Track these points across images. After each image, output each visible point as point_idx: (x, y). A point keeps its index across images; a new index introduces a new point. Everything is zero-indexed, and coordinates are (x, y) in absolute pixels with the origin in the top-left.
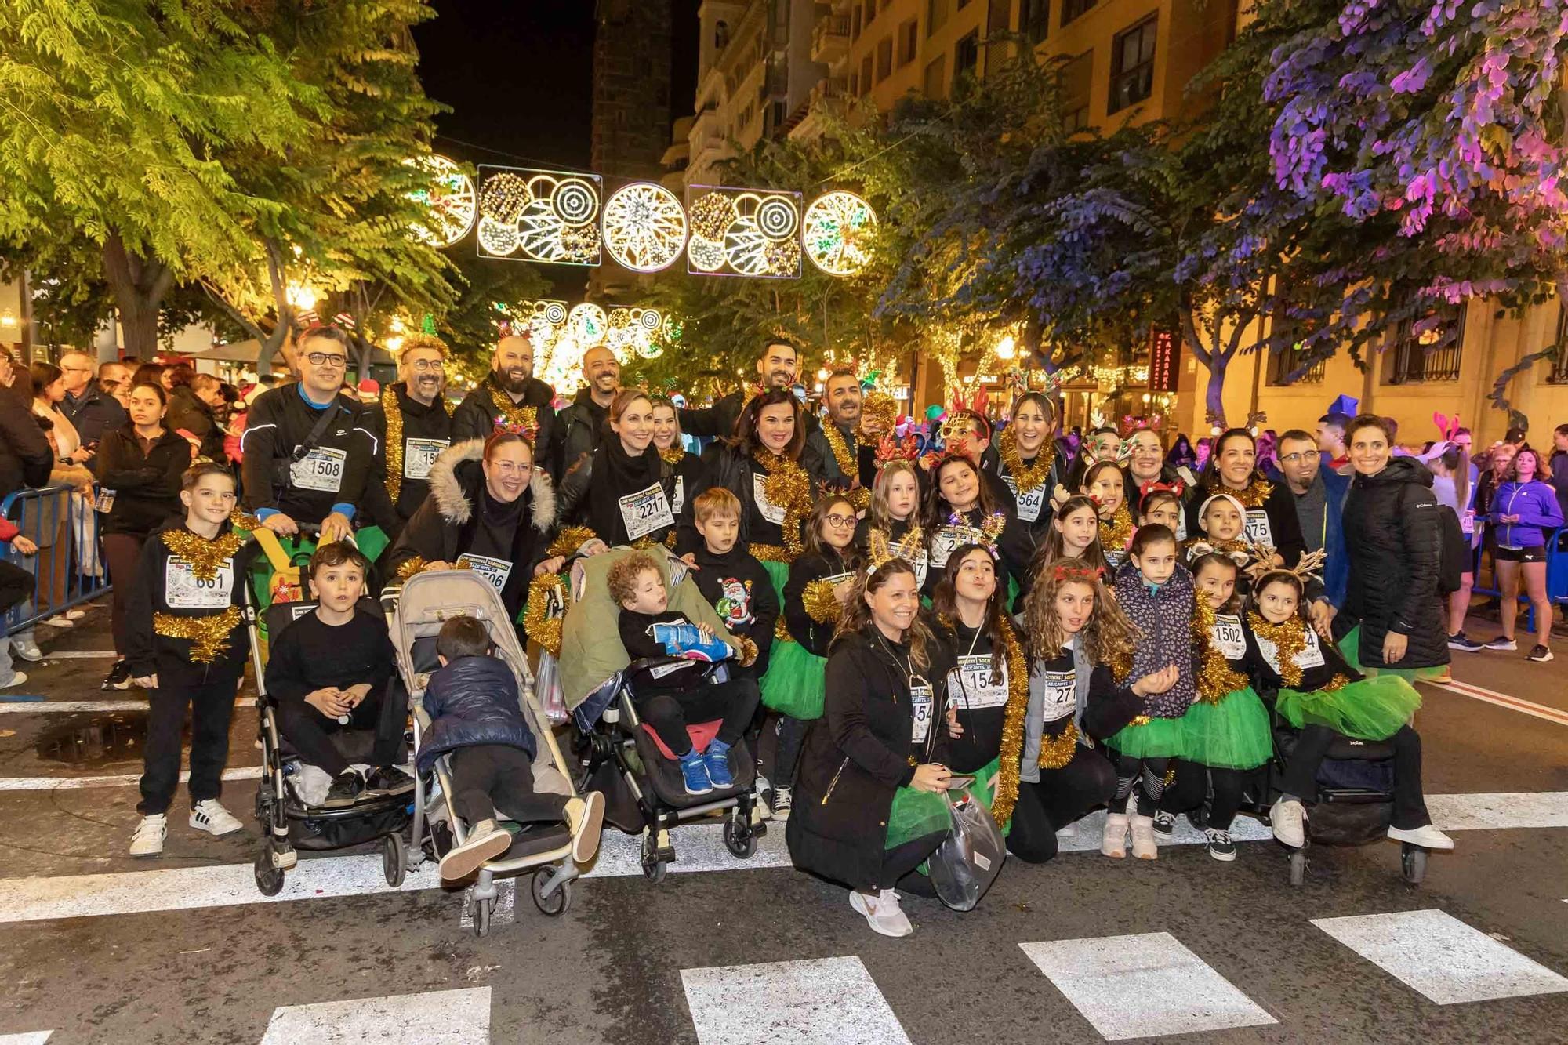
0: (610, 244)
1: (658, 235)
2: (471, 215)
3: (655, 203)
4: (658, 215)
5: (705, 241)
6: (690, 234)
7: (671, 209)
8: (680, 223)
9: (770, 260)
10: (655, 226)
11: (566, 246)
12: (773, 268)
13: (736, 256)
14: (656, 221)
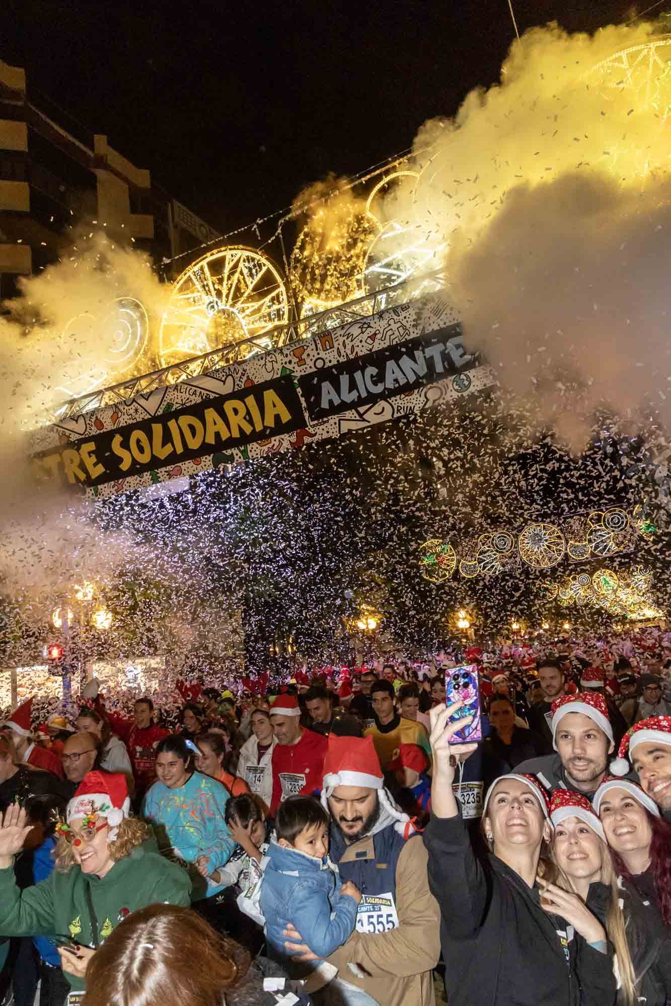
0: (524, 558)
1: (549, 547)
2: (455, 562)
3: (544, 532)
4: (547, 537)
5: (577, 544)
6: (567, 542)
7: (554, 532)
8: (559, 537)
9: (617, 544)
10: (546, 543)
11: (503, 566)
12: (621, 548)
13: (596, 547)
14: (546, 540)
